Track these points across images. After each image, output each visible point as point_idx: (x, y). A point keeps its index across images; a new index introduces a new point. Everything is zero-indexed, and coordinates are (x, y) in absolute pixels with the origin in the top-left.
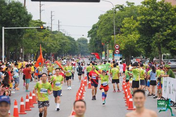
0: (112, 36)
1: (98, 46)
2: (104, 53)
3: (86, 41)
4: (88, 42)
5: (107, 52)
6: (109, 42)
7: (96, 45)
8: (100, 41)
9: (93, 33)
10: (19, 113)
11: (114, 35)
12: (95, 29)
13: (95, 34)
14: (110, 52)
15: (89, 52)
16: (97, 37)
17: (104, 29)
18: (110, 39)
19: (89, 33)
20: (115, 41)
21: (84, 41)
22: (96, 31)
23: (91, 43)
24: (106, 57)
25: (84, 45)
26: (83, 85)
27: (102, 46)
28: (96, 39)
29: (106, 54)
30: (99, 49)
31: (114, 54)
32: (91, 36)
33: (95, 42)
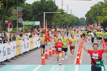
0: (97, 17)
3: (84, 19)
4: (85, 20)
5: (95, 25)
6: (95, 19)
7: (89, 21)
8: (91, 19)
9: (88, 15)
10: (52, 53)
12: (89, 13)
13: (89, 16)
14: (96, 24)
15: (86, 24)
16: (90, 17)
17: (93, 13)
18: (96, 18)
19: (86, 15)
20: (99, 19)
22: (89, 14)
24: (94, 27)
25: (83, 21)
26: (83, 40)
27: (92, 22)
29: (94, 25)
30: (90, 23)
31: (98, 26)
32: (87, 17)
33: (88, 19)
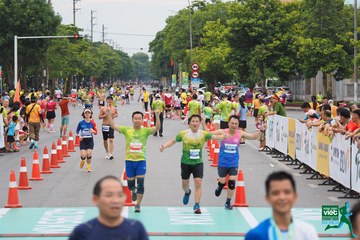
0: (188, 51)
1: (166, 66)
2: (174, 76)
3: (147, 57)
4: (150, 60)
5: (180, 76)
6: (182, 59)
7: (162, 64)
8: (167, 58)
9: (157, 46)
10: (41, 171)
11: (189, 48)
12: (161, 39)
13: (161, 47)
14: (185, 75)
15: (151, 75)
16: (163, 52)
17: (174, 39)
18: (184, 55)
19: (151, 45)
20: (192, 58)
21: (144, 58)
22: (161, 42)
23: (153, 61)
24: (178, 83)
25: (144, 64)
27: (170, 66)
28: (162, 54)
29: (178, 78)
30: (166, 70)
31: (190, 79)
32: (154, 50)
33: (160, 59)
